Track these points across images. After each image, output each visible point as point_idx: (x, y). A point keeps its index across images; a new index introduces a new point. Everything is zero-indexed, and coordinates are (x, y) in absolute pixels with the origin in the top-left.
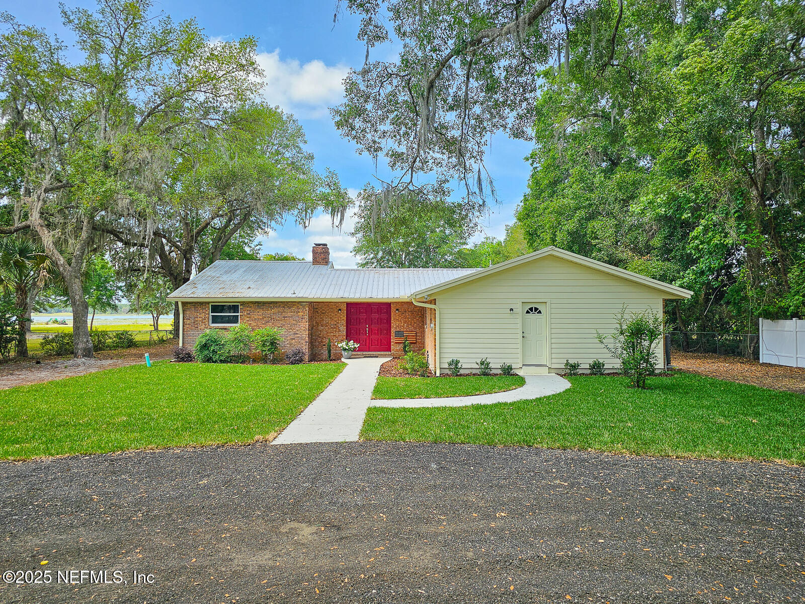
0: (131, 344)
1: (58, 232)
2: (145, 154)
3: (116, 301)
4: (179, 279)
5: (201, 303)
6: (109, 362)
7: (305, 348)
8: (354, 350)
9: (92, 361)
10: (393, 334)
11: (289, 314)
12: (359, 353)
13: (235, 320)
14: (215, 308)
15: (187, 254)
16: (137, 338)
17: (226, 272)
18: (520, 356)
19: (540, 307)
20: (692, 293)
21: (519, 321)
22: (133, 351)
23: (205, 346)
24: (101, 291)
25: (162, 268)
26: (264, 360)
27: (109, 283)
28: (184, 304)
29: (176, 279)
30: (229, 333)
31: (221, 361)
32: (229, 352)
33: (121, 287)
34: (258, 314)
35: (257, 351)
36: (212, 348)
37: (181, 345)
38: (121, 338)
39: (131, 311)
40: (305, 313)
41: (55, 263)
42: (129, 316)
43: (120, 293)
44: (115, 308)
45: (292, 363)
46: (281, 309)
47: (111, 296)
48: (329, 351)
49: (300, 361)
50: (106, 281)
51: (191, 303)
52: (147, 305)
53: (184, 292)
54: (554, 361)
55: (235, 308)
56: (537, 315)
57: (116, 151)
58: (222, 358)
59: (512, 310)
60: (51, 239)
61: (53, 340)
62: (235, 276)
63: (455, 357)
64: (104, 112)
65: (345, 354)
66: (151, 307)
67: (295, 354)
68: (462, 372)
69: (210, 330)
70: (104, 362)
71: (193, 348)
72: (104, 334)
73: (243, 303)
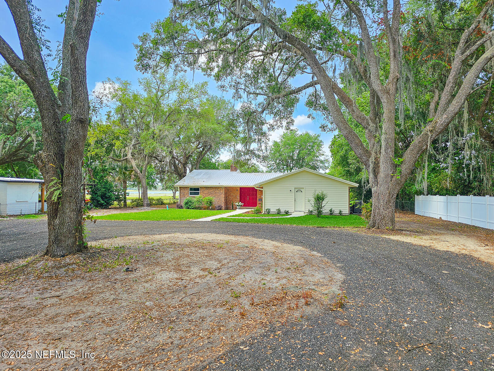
0: (162, 204)
1: (137, 161)
2: (166, 132)
3: (156, 184)
4: (181, 176)
5: (186, 187)
6: (155, 208)
7: (223, 205)
8: (241, 206)
9: (149, 208)
10: (258, 200)
11: (217, 192)
12: (243, 207)
13: (198, 194)
14: (191, 189)
15: (185, 165)
16: (165, 202)
17: (197, 175)
18: (294, 208)
19: (302, 190)
20: (358, 185)
21: (293, 195)
22: (163, 206)
23: (187, 203)
24: (149, 179)
25: (175, 171)
26: (208, 208)
27: (152, 175)
28: (180, 188)
29: (180, 176)
30: (195, 198)
31: (192, 209)
32: (195, 206)
33: (158, 177)
34: (206, 191)
35: (205, 205)
36: (189, 204)
37: (179, 203)
38: (158, 201)
39: (163, 189)
40: (223, 191)
41: (136, 172)
42: (162, 192)
43: (158, 180)
44: (155, 188)
45: (217, 210)
46: (214, 190)
47: (154, 182)
48: (233, 206)
49: (221, 209)
50: (151, 174)
51: (182, 187)
52: (170, 186)
53: (181, 183)
54: (306, 210)
55: (198, 189)
56: (300, 193)
57: (157, 131)
58: (193, 208)
59: (291, 191)
60: (135, 164)
61: (135, 201)
62: (199, 177)
63: (268, 208)
64: (153, 116)
65: (238, 207)
66: (172, 187)
67: (219, 207)
68: (271, 213)
69: (189, 197)
70: (153, 208)
71: (183, 204)
72: (152, 199)
73: (201, 187)
